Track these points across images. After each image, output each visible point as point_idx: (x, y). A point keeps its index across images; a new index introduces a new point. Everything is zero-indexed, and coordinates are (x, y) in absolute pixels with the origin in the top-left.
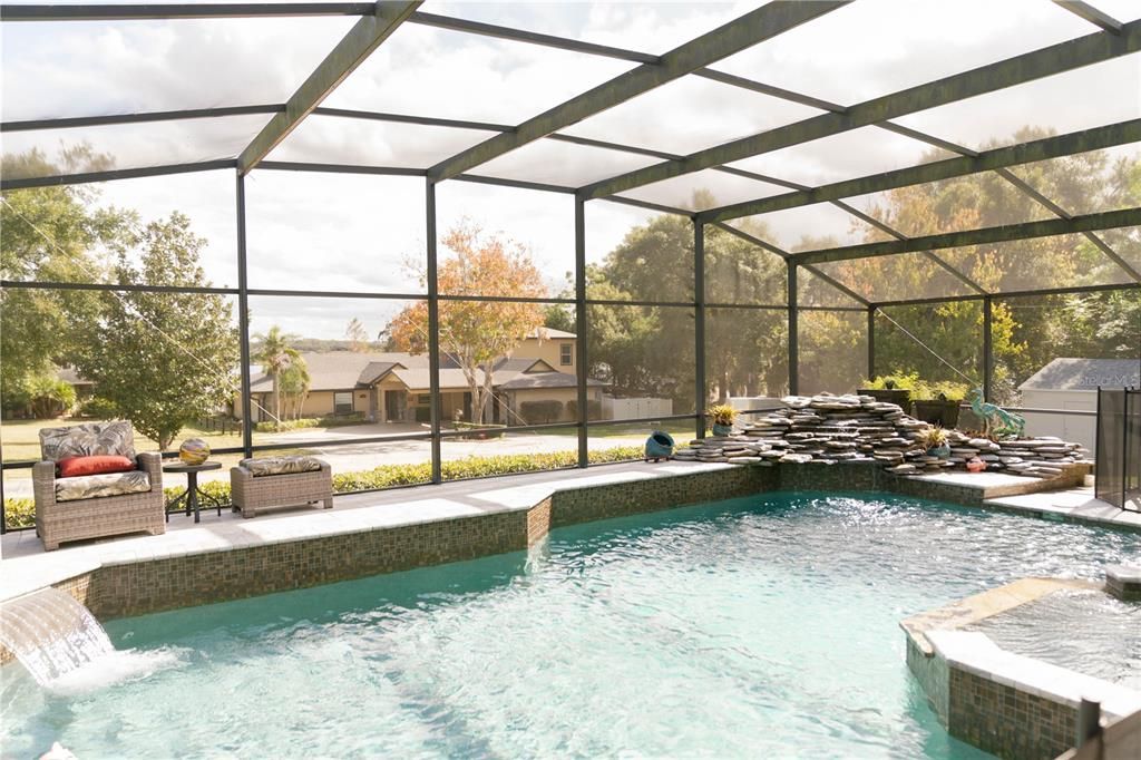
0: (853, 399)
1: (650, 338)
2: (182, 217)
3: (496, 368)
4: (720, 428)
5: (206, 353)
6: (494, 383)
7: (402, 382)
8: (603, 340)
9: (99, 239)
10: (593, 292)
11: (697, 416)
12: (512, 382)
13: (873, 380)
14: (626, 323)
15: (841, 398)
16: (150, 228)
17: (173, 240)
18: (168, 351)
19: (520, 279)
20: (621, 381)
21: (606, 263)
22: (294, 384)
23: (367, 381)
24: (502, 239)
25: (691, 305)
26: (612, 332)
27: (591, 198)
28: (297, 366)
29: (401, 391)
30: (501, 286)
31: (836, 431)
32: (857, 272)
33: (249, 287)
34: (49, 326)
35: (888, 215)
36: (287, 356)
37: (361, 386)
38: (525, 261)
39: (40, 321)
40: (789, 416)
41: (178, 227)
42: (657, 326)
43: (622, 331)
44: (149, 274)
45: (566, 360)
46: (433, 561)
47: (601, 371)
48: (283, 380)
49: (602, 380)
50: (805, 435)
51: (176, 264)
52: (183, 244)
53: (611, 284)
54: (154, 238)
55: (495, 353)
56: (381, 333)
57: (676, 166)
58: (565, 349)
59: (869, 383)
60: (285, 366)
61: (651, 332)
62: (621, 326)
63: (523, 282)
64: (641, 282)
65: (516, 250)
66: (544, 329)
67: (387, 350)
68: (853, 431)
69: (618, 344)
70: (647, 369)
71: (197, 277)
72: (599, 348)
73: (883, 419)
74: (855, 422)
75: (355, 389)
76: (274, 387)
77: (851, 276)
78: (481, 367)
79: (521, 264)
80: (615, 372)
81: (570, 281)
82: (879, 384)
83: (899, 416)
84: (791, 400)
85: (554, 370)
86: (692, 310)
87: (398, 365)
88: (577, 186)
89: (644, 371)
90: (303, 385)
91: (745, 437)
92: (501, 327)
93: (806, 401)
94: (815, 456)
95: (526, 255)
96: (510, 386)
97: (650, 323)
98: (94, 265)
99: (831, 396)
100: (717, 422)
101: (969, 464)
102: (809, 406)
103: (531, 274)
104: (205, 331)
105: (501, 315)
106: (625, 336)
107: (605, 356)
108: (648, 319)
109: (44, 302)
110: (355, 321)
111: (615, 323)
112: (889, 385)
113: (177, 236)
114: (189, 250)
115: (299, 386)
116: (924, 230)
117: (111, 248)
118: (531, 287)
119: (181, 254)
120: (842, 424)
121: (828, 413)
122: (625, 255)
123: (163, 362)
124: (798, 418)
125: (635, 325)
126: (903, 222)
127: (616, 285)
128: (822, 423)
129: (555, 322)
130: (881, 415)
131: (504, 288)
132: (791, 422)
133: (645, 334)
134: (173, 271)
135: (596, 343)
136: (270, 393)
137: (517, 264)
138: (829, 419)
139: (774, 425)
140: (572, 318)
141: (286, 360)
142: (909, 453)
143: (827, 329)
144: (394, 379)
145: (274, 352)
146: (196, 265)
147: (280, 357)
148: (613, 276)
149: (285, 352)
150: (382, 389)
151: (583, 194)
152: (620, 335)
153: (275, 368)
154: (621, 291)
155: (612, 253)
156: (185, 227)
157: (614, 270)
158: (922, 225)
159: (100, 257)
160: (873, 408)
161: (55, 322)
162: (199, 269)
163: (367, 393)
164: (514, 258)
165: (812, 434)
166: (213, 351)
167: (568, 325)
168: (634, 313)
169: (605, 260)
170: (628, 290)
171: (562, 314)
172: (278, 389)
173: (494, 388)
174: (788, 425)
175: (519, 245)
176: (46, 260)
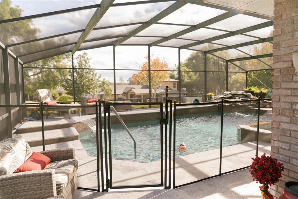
0: (240, 92)
1: (196, 81)
2: (86, 53)
3: (157, 88)
4: (209, 98)
5: (92, 84)
6: (157, 92)
7: (134, 92)
8: (184, 82)
9: (66, 58)
10: (182, 69)
11: (205, 96)
12: (161, 92)
13: (246, 88)
14: (190, 77)
15: (238, 92)
16: (79, 56)
17: (84, 58)
18: (84, 84)
19: (164, 66)
20: (189, 92)
21: (185, 62)
22: (108, 92)
23: (126, 92)
24: (159, 57)
25: (203, 72)
26: (186, 79)
27: (182, 49)
28: (109, 88)
29: (134, 94)
30: (159, 68)
31: (236, 99)
32: (251, 63)
33: (116, 69)
34: (57, 79)
35: (259, 48)
36: (107, 86)
37: (124, 93)
38: (165, 62)
39: (55, 78)
40: (225, 96)
41: (85, 55)
42: (198, 78)
43: (189, 79)
44: (79, 66)
45: (174, 87)
46: (151, 120)
47: (183, 90)
48: (106, 91)
49: (184, 92)
50: (228, 100)
51: (85, 64)
52: (86, 59)
53: (186, 67)
54: (80, 58)
55: (157, 85)
56: (128, 80)
57: (199, 43)
58: (174, 84)
59: (245, 89)
60: (106, 88)
61: (196, 79)
62: (189, 78)
63: (164, 67)
64: (194, 66)
65: (163, 59)
66: (169, 79)
67: (129, 84)
68: (240, 99)
69: (188, 83)
70: (195, 89)
71: (89, 67)
72: (183, 84)
73: (247, 96)
74: (240, 97)
75: (123, 94)
76: (104, 93)
77: (249, 64)
78: (154, 89)
79: (164, 62)
80: (187, 90)
81: (176, 67)
82: (248, 89)
83: (251, 96)
84: (226, 92)
85: (171, 89)
86: (204, 73)
87: (133, 88)
88: (179, 46)
89: (195, 90)
90: (111, 93)
91: (215, 100)
92: (159, 78)
93: (229, 93)
94: (231, 104)
95: (165, 60)
96: (161, 93)
97: (196, 77)
98: (66, 64)
99: (236, 92)
100: (209, 97)
101: (266, 106)
102: (230, 94)
103: (166, 65)
104: (91, 79)
105: (159, 75)
106: (190, 81)
107: (185, 86)
108: (196, 76)
109: (56, 73)
110: (121, 77)
111: (187, 77)
112: (250, 89)
113: (85, 57)
114: (87, 61)
115: (109, 93)
116: (269, 52)
117: (69, 60)
118: (166, 68)
119: (86, 61)
120: (237, 98)
121: (234, 95)
122: (190, 60)
123: (83, 86)
124: (227, 96)
125: (192, 78)
126: (263, 50)
127: (187, 67)
128: (232, 97)
129: (172, 77)
130: (246, 96)
131: (160, 68)
132: (225, 97)
133: (195, 80)
134: (84, 65)
135: (182, 83)
136: (103, 95)
137: (163, 62)
138: (234, 96)
139: (222, 98)
140: (176, 76)
141: (107, 87)
142: (252, 104)
143: (242, 78)
144: (132, 91)
145: (104, 85)
146: (89, 64)
147: (105, 86)
148: (187, 65)
149: (106, 85)
150: (129, 94)
151: (180, 48)
152: (188, 80)
153: (104, 89)
154: (189, 69)
155: (187, 59)
156: (86, 55)
157: (187, 64)
158: (268, 51)
159: (67, 63)
160: (244, 94)
161: (58, 77)
162: (90, 65)
163: (125, 95)
164: (162, 61)
165: (230, 99)
166: (93, 84)
167: (175, 78)
168: (192, 75)
169: (185, 61)
170: (191, 69)
171: (173, 75)
172: (105, 94)
173: (157, 93)
174: (225, 98)
175: (163, 58)
176: (55, 63)
